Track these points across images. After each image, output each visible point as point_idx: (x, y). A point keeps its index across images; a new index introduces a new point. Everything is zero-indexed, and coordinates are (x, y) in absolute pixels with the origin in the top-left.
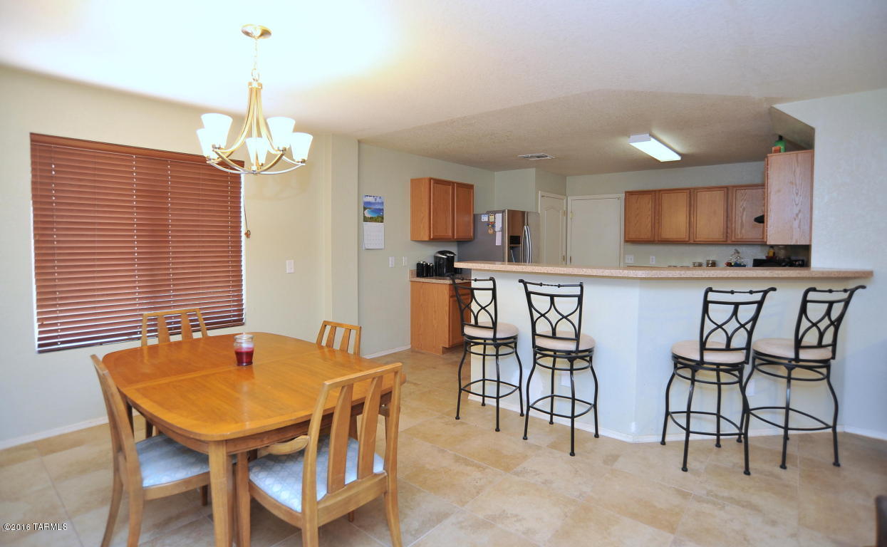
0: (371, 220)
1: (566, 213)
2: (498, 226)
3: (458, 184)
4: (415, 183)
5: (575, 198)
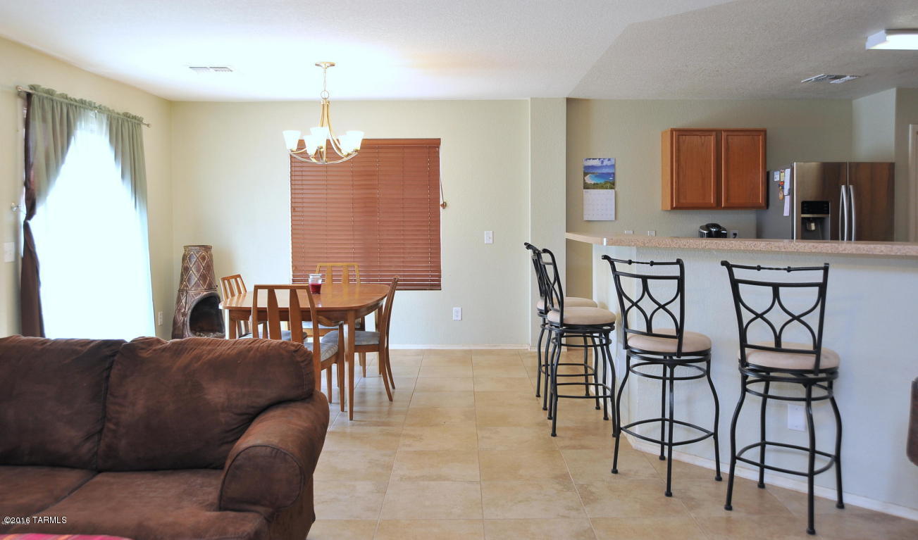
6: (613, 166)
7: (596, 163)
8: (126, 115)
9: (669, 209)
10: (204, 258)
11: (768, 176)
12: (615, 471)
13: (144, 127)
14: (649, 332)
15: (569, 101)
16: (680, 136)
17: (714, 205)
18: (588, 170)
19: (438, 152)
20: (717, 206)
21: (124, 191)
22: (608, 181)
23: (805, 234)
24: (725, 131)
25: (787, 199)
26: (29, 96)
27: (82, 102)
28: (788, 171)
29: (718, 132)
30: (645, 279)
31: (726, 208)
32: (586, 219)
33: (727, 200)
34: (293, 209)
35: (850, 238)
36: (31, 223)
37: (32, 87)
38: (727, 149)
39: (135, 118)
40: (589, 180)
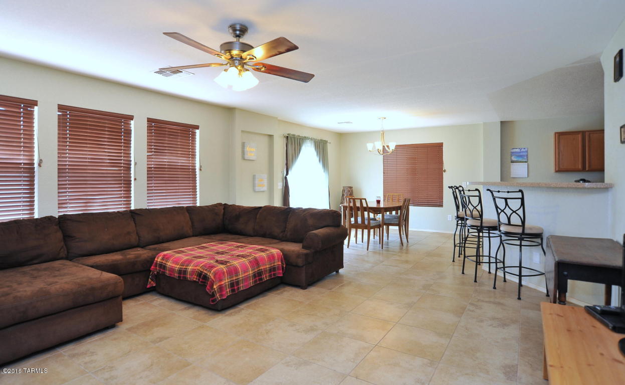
7: (518, 150)
8: (321, 140)
10: (349, 191)
12: (463, 273)
13: (328, 144)
14: (509, 224)
15: (502, 122)
16: (560, 136)
17: (582, 169)
19: (442, 148)
20: (584, 169)
21: (320, 166)
24: (588, 131)
26: (287, 137)
27: (305, 137)
29: (583, 133)
30: (506, 199)
31: (588, 171)
32: (512, 176)
34: (384, 173)
36: (287, 177)
37: (288, 134)
38: (589, 141)
39: (325, 141)
40: (514, 159)
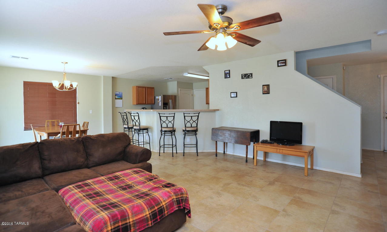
0: (118, 99)
1: (193, 95)
2: (160, 100)
3: (148, 88)
4: (133, 87)
5: (195, 90)
6: (122, 94)
7: (118, 93)
9: (136, 104)
11: (155, 98)
18: (116, 95)
22: (121, 97)
23: (164, 109)
25: (160, 102)
28: (160, 97)
33: (147, 102)
35: (171, 109)
40: (117, 97)
